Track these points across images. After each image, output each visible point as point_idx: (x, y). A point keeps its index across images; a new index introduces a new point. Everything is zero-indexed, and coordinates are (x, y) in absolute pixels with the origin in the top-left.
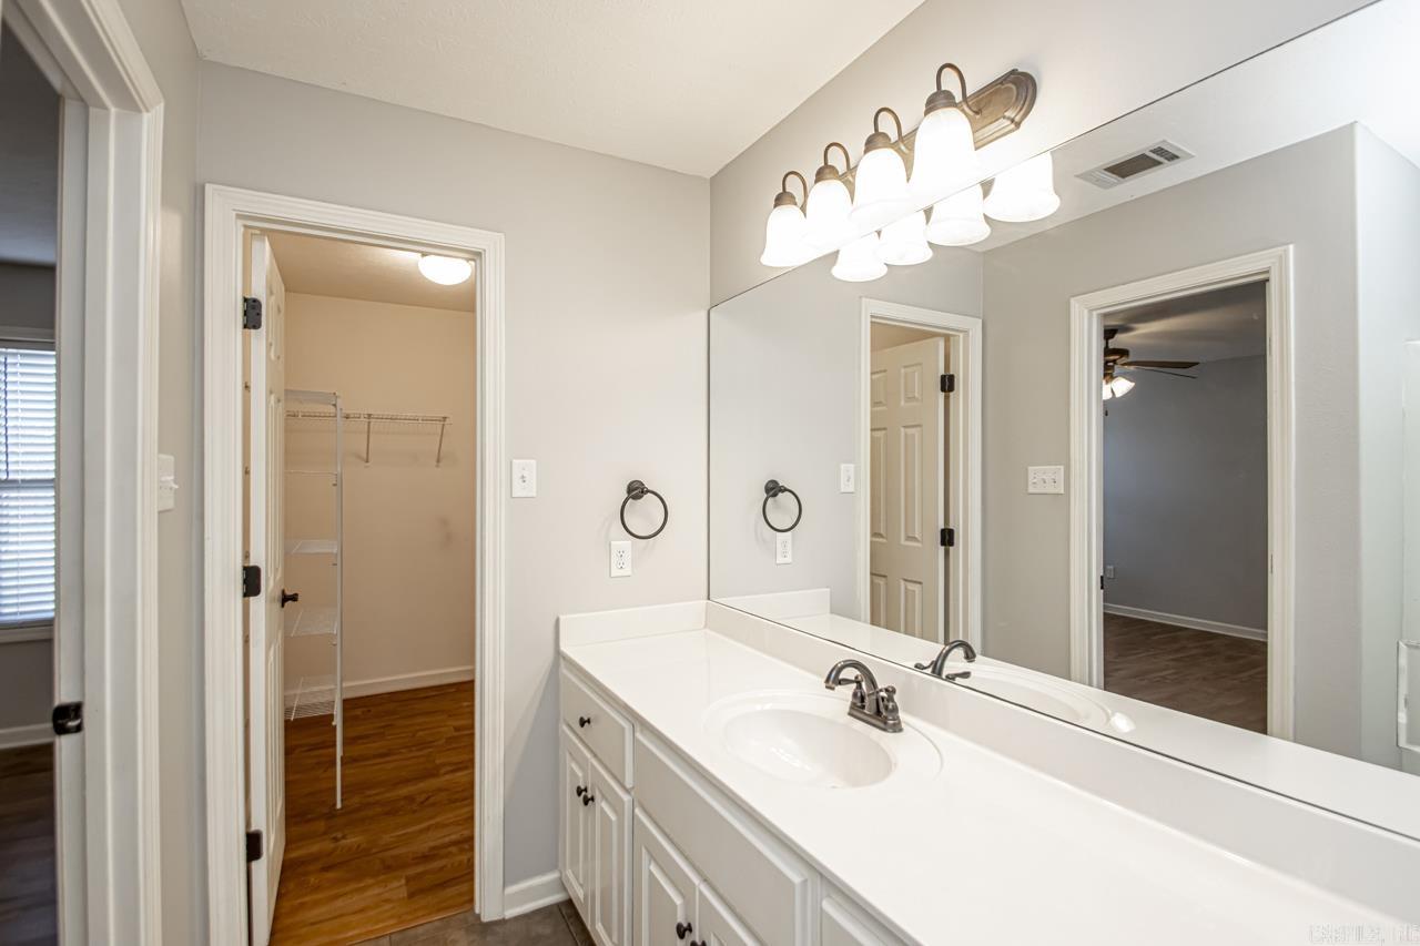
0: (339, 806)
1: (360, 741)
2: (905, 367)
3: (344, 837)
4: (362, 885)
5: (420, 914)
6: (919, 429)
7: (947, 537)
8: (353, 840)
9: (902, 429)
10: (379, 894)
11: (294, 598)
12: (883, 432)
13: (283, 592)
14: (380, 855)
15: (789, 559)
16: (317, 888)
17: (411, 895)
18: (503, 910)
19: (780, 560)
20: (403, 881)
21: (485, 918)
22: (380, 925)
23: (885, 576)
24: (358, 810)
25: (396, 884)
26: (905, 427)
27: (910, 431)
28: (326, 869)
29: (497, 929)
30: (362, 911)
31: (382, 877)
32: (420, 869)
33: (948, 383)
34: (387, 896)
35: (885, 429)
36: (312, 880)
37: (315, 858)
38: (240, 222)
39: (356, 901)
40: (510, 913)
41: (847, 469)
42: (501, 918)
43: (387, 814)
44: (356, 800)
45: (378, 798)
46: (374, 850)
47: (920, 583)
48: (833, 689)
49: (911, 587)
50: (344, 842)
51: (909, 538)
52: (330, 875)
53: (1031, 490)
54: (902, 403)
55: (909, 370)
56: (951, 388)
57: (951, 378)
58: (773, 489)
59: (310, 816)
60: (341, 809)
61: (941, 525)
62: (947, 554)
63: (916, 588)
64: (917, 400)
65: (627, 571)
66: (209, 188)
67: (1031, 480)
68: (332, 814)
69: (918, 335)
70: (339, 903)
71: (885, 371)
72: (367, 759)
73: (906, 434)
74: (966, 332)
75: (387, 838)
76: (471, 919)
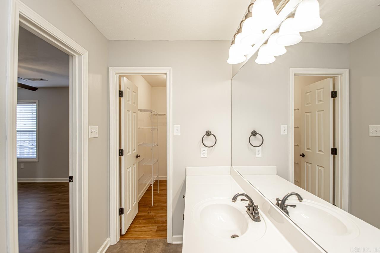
0: (152, 205)
1: (163, 191)
2: (318, 90)
3: (150, 213)
4: (149, 225)
5: (156, 236)
6: (323, 112)
7: (334, 151)
8: (152, 214)
9: (317, 112)
10: (151, 229)
11: (139, 156)
12: (310, 113)
13: (137, 155)
14: (155, 219)
15: (260, 156)
16: (140, 224)
17: (157, 231)
18: (172, 241)
19: (257, 156)
20: (157, 227)
21: (168, 242)
22: (148, 236)
23: (311, 164)
24: (156, 207)
25: (155, 227)
26: (318, 111)
27: (319, 112)
28: (144, 219)
29: (170, 245)
30: (146, 231)
31: (153, 225)
32: (161, 225)
33: (334, 94)
34: (152, 229)
35: (311, 112)
36: (140, 221)
37: (143, 216)
38: (117, 74)
39: (145, 229)
40: (174, 243)
41: (283, 127)
42: (172, 243)
43: (161, 209)
44: (156, 204)
45: (161, 205)
46: (154, 218)
47: (324, 167)
48: (235, 202)
49: (320, 168)
50: (150, 214)
51: (320, 151)
52: (144, 221)
53: (371, 134)
54: (317, 103)
55: (319, 91)
56: (336, 96)
57: (336, 92)
58: (254, 133)
59: (147, 206)
60: (153, 206)
61: (332, 147)
62: (334, 158)
63: (322, 169)
64: (322, 101)
65: (206, 156)
66: (110, 68)
67: (371, 131)
68: (151, 207)
69: (322, 78)
70: (143, 228)
71: (311, 92)
72: (163, 195)
73: (318, 114)
74: (341, 75)
75: (158, 215)
76: (166, 241)
